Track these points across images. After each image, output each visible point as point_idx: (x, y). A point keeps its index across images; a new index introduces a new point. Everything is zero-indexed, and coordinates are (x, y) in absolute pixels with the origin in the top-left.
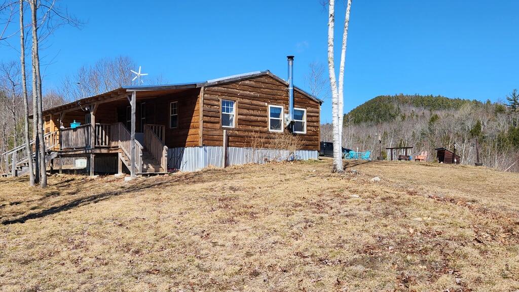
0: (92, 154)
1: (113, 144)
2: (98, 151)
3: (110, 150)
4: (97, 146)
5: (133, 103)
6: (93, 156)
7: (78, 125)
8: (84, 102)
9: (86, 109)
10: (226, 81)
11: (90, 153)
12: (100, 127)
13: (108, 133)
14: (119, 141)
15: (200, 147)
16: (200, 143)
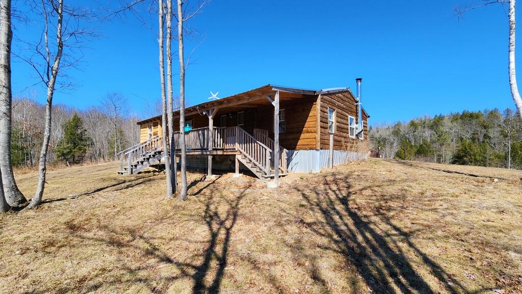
0: (210, 155)
1: (227, 146)
2: (215, 153)
3: (225, 152)
4: (214, 148)
5: (276, 103)
6: (211, 157)
7: (191, 129)
8: (202, 107)
9: (204, 114)
10: (331, 92)
11: (208, 155)
12: (216, 131)
13: (222, 137)
14: (236, 144)
15: (317, 150)
16: (319, 146)
